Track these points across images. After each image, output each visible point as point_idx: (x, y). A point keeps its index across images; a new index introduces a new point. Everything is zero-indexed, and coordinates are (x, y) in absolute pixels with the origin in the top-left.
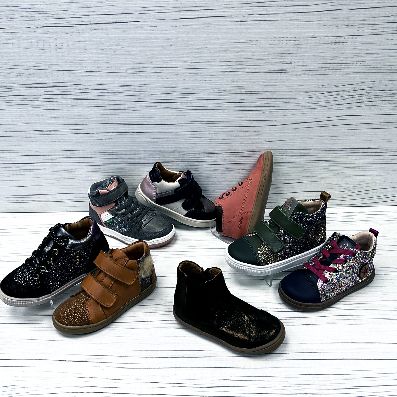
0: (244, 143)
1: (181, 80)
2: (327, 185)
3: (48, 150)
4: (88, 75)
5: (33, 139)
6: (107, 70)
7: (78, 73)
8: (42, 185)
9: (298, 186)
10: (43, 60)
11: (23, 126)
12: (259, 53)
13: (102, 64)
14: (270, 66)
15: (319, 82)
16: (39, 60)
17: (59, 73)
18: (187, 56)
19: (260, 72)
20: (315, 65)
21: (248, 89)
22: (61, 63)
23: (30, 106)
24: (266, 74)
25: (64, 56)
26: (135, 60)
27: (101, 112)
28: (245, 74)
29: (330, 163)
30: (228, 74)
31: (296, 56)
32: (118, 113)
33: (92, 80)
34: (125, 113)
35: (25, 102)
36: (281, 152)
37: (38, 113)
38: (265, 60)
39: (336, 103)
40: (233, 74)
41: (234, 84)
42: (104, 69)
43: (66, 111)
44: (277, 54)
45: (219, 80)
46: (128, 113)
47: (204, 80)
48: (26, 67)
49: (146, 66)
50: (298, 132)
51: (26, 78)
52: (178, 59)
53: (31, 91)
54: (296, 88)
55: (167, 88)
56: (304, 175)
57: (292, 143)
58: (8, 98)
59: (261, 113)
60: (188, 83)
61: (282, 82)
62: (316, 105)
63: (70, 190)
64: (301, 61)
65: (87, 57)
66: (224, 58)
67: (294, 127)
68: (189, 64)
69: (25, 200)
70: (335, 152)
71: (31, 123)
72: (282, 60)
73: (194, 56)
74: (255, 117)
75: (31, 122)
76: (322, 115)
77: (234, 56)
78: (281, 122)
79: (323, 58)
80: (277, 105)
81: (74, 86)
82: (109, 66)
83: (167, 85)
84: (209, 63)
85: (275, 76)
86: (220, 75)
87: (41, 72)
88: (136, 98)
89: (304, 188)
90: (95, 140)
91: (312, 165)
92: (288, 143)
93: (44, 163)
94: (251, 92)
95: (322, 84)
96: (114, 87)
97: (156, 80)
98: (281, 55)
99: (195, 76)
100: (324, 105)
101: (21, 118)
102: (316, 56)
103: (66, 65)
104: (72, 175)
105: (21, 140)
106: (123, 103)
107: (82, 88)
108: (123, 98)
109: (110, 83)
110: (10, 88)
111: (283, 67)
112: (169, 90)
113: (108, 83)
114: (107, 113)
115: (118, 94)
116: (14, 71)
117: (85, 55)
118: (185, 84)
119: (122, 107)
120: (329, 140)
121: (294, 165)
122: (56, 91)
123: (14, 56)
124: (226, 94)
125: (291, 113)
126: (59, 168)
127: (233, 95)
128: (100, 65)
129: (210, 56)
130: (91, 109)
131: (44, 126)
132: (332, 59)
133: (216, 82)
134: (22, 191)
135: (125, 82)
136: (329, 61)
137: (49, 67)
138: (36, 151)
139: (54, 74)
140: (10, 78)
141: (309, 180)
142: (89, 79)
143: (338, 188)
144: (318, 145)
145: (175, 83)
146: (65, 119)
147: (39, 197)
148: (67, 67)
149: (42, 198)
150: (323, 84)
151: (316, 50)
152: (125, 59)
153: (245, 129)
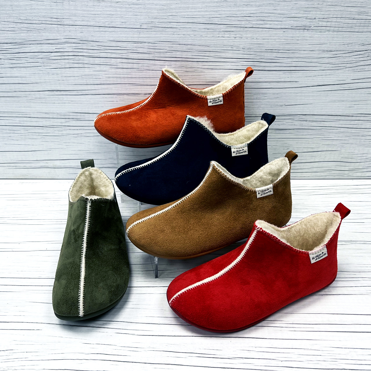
0: (261, 106)
1: (198, 36)
2: (348, 155)
3: (58, 112)
4: (101, 30)
5: (42, 100)
6: (120, 25)
7: (91, 29)
8: (51, 150)
9: (317, 155)
10: (55, 14)
11: (33, 86)
12: (281, 7)
13: (115, 18)
14: (292, 22)
15: (345, 39)
16: (50, 13)
17: (72, 28)
18: (206, 10)
19: (282, 29)
20: (342, 20)
21: (268, 47)
22: (74, 18)
23: (40, 64)
24: (288, 31)
25: (76, 10)
26: (150, 15)
27: (114, 71)
28: (265, 31)
29: (352, 131)
30: (248, 30)
31: (320, 11)
32: (130, 72)
33: (105, 37)
34: (138, 72)
35: (35, 60)
36: (300, 117)
37: (49, 72)
38: (287, 16)
39: (362, 63)
40: (253, 30)
41: (253, 42)
42: (117, 25)
43: (78, 70)
44: (301, 9)
45: (237, 37)
46: (141, 72)
47: (222, 37)
48: (37, 22)
49: (161, 21)
50: (319, 95)
51: (37, 33)
52: (195, 13)
53: (42, 48)
54: (320, 47)
55: (183, 45)
56: (324, 143)
57: (313, 107)
58: (18, 55)
59: (281, 73)
60: (205, 40)
61: (305, 39)
62: (340, 65)
63: (79, 155)
64: (326, 16)
65: (101, 11)
66: (244, 12)
67: (315, 90)
68: (206, 19)
69: (33, 165)
70: (358, 118)
71: (41, 83)
72: (306, 16)
73: (212, 10)
74: (274, 78)
75: (42, 81)
76: (345, 77)
77: (255, 10)
78: (302, 84)
79: (350, 13)
80: (299, 65)
81: (86, 42)
82: (123, 21)
83: (182, 42)
84: (228, 18)
85: (298, 34)
86: (240, 31)
87: (53, 27)
88: (150, 57)
89: (323, 157)
90: (106, 102)
91: (332, 132)
92: (308, 107)
93: (53, 127)
94: (271, 51)
95: (347, 42)
96: (127, 43)
97: (172, 36)
98: (305, 9)
99: (213, 32)
100: (348, 65)
101: (30, 77)
102: (343, 11)
103: (79, 20)
104: (81, 139)
105: (30, 101)
106: (137, 61)
107: (95, 45)
108: (136, 56)
109: (124, 39)
110: (20, 44)
111: (307, 23)
112: (185, 48)
113: (121, 39)
114: (120, 72)
115: (131, 51)
116: (25, 25)
117: (98, 8)
118: (202, 41)
119: (135, 66)
120: (352, 105)
121: (313, 132)
122: (68, 47)
123: (26, 10)
124: (245, 53)
125: (313, 74)
126: (68, 132)
127: (252, 53)
128: (114, 20)
129: (230, 11)
130: (103, 68)
131: (54, 86)
132: (360, 14)
133: (235, 39)
134: (30, 156)
135: (139, 39)
136: (357, 17)
137: (61, 22)
138: (46, 113)
139: (66, 29)
140: (21, 33)
141: (328, 149)
142: (102, 35)
143: (359, 158)
144: (340, 110)
145: (192, 39)
146: (77, 78)
147: (47, 163)
148: (79, 22)
149: (50, 164)
150: (349, 42)
151: (342, 4)
152: (140, 14)
153: (263, 92)
